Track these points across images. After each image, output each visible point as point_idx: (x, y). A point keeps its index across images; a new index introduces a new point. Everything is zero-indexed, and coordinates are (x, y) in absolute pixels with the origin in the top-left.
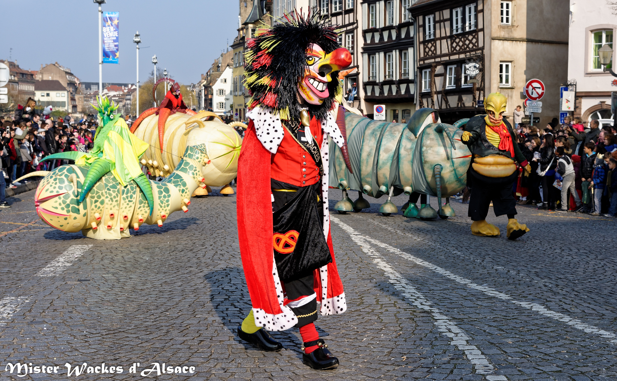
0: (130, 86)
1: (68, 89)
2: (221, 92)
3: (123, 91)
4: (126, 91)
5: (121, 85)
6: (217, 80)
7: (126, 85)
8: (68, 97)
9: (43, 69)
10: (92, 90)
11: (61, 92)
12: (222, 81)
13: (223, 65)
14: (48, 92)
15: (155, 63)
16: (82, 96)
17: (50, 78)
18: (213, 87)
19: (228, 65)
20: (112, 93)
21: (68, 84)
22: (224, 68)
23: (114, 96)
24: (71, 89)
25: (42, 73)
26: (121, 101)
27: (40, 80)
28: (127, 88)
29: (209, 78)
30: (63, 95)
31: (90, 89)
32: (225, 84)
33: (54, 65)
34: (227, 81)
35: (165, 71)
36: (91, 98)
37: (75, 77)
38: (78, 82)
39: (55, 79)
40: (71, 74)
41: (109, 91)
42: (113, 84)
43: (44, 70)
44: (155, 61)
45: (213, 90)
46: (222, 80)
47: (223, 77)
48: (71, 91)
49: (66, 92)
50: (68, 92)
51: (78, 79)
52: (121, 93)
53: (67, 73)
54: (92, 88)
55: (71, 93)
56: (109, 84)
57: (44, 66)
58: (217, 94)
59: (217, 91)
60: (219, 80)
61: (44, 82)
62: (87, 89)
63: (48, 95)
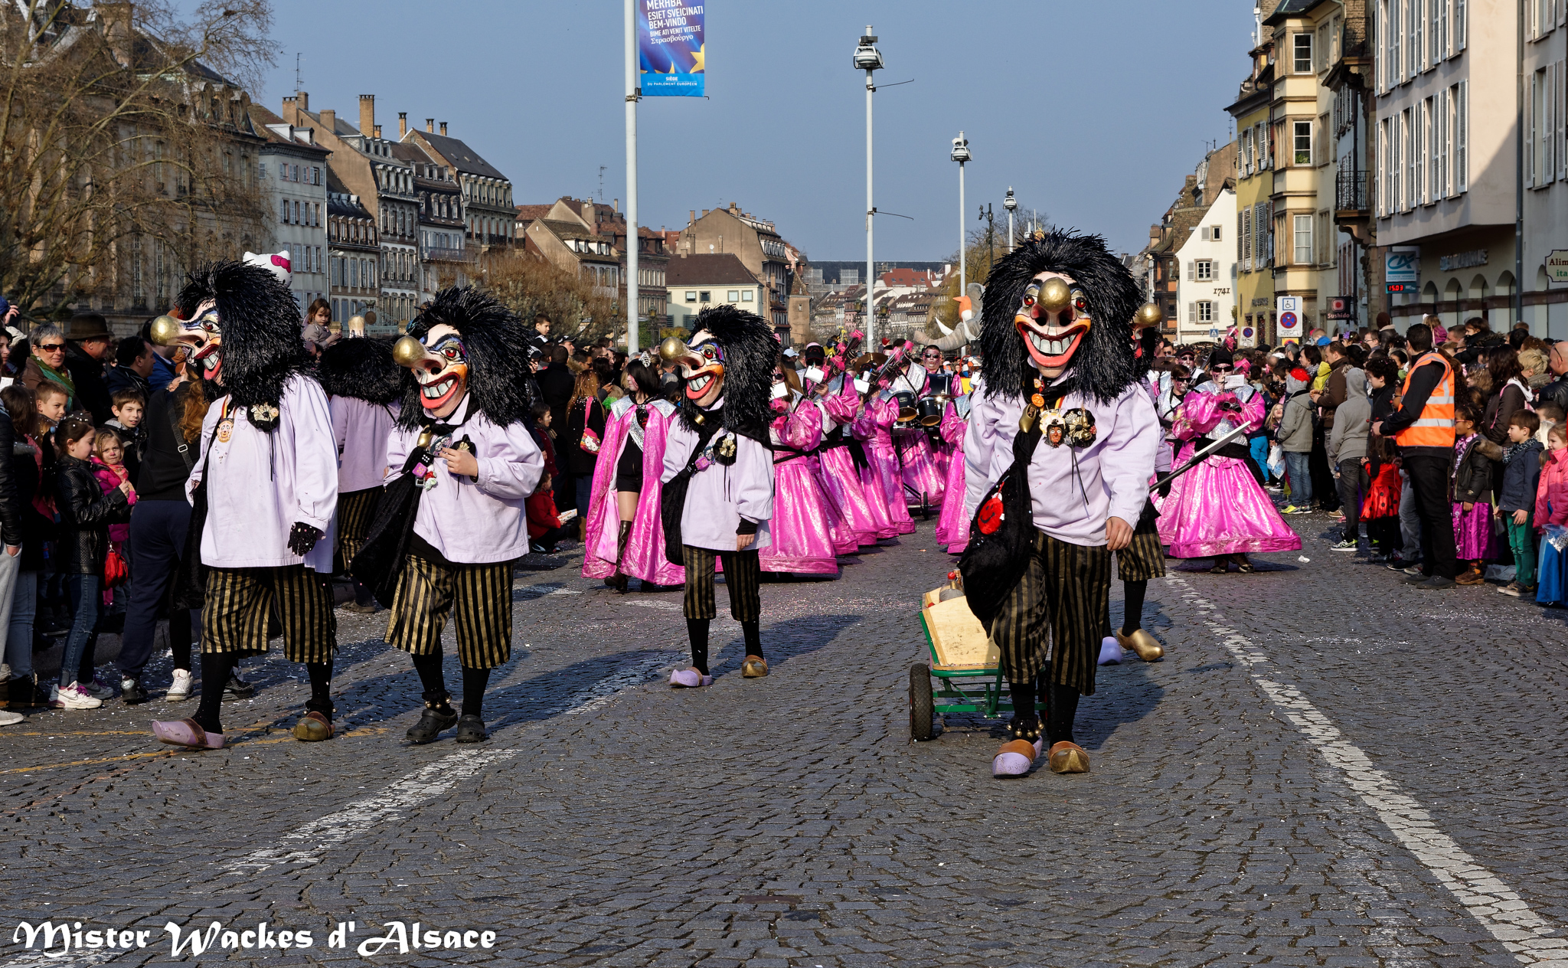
0: (948, 268)
1: (765, 279)
2: (1205, 269)
3: (929, 285)
4: (936, 284)
5: (922, 266)
6: (1190, 233)
7: (937, 267)
8: (761, 303)
9: (695, 223)
10: (843, 284)
11: (740, 288)
12: (1205, 236)
13: (1211, 185)
14: (705, 289)
15: (963, 160)
16: (806, 299)
17: (712, 249)
18: (1178, 255)
19: (1226, 186)
20: (897, 292)
21: (765, 265)
22: (1214, 195)
23: (904, 299)
24: (773, 280)
25: (691, 236)
26: (922, 313)
27: (684, 256)
28: (939, 276)
29: (1169, 230)
30: (747, 296)
31: (838, 282)
32: (1216, 244)
33: (727, 212)
34: (1223, 233)
35: (1010, 194)
36: (839, 305)
37: (786, 244)
38: (793, 260)
39: (726, 251)
40: (774, 237)
41: (888, 284)
42: (901, 265)
43: (697, 227)
44: (961, 153)
45: (1177, 264)
46: (1205, 231)
47: (1208, 221)
48: (773, 286)
49: (755, 288)
50: (761, 286)
51: (794, 250)
52: (924, 289)
53: (761, 233)
54: (842, 277)
55: (773, 292)
56: (891, 265)
57: (699, 215)
58: (1190, 276)
59: (1190, 266)
60: (1197, 232)
61: (693, 258)
62: (827, 280)
63: (705, 297)
